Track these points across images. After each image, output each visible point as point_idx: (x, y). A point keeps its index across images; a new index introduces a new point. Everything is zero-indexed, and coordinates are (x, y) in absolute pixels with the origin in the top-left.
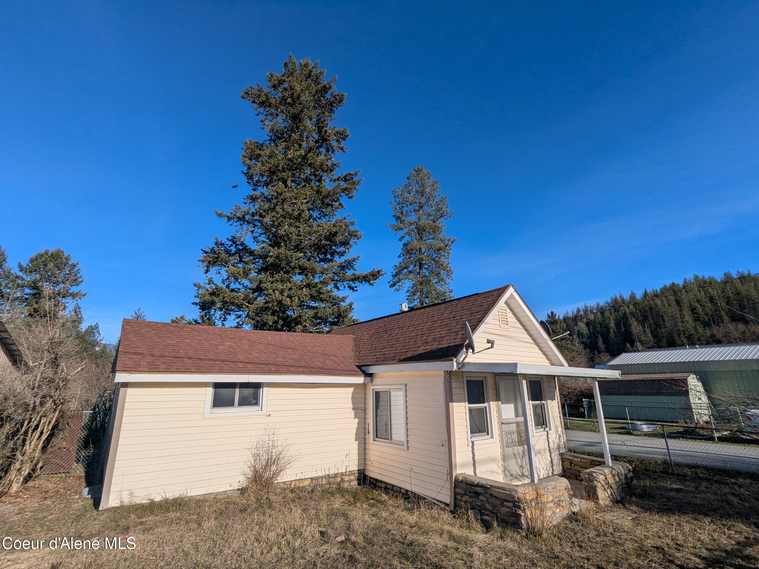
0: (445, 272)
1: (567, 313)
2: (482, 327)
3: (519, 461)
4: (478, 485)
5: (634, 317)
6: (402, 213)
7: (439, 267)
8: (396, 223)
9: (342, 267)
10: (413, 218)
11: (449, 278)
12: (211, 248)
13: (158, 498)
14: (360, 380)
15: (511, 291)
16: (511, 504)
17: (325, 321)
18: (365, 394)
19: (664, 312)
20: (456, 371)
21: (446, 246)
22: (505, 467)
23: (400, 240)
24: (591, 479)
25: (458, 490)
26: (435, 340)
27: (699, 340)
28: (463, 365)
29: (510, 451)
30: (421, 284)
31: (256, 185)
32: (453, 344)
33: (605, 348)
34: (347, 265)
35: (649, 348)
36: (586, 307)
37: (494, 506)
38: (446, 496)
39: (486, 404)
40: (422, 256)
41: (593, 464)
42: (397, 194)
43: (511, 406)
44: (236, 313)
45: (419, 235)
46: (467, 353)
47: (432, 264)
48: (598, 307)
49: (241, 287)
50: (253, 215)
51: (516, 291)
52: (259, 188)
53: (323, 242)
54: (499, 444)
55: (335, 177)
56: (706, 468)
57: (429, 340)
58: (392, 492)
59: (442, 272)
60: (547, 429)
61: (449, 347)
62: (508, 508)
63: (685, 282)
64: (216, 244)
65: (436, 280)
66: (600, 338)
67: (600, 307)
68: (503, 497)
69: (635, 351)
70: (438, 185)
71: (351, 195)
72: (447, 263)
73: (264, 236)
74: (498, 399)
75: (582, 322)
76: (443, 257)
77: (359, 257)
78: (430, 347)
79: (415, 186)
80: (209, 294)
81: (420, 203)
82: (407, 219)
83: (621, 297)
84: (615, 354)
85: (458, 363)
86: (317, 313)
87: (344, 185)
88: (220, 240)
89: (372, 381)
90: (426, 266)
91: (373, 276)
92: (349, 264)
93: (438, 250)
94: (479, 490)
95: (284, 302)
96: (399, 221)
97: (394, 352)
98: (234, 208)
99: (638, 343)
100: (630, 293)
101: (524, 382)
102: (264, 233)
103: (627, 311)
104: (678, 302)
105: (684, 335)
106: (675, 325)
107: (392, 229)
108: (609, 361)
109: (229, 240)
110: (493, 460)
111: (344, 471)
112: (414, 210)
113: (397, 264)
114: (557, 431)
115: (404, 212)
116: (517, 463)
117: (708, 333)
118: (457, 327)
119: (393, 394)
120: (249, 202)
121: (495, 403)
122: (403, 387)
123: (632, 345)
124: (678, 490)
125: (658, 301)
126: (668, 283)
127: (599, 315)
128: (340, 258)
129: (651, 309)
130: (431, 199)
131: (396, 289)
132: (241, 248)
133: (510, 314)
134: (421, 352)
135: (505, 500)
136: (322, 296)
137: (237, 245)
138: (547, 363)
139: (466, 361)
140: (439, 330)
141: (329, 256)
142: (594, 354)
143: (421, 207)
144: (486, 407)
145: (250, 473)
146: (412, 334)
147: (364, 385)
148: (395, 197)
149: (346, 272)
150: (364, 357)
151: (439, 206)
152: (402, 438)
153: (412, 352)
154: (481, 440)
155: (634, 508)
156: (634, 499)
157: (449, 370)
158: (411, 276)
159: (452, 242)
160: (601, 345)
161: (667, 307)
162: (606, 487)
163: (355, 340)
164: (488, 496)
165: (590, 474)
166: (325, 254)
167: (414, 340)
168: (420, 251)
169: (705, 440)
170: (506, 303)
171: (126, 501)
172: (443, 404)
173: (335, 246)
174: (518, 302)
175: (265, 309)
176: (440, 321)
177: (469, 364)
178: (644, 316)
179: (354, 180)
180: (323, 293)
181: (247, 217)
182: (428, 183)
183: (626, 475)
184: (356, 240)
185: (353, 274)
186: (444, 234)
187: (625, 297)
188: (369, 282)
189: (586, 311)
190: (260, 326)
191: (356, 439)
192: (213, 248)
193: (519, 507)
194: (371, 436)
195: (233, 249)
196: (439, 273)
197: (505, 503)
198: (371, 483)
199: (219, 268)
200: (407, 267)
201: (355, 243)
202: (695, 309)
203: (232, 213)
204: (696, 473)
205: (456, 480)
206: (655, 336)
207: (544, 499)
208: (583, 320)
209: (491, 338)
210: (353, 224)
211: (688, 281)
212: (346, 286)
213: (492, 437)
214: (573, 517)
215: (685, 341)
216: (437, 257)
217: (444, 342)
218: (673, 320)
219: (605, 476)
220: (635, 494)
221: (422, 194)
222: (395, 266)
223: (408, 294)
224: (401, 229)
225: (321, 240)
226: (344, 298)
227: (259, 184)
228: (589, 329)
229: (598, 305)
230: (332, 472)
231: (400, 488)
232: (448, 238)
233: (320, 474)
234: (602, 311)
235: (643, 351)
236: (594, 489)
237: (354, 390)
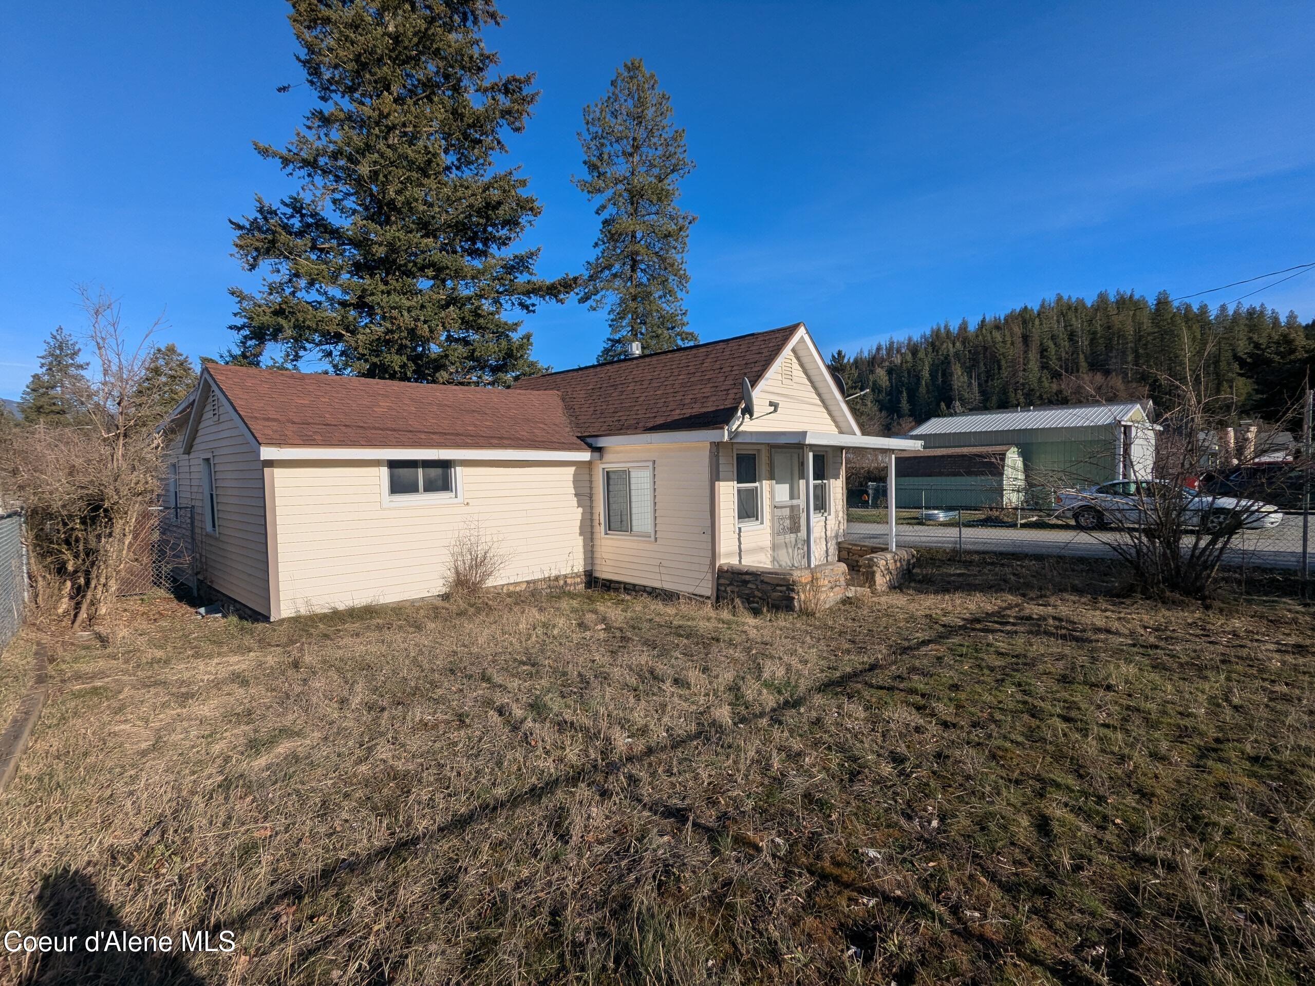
0: (676, 278)
1: (861, 352)
2: (762, 384)
3: (790, 551)
4: (747, 573)
5: (959, 361)
6: (600, 157)
7: (666, 269)
8: (588, 178)
9: (510, 269)
10: (621, 168)
11: (681, 290)
12: (251, 218)
13: (341, 607)
14: (585, 456)
15: (801, 332)
16: (785, 588)
17: (481, 364)
18: (591, 475)
19: (1003, 354)
20: (727, 442)
21: (681, 229)
22: (774, 557)
23: (597, 213)
24: (871, 564)
25: (722, 581)
26: (695, 401)
27: (1041, 397)
28: (737, 434)
29: (780, 539)
30: (634, 299)
31: (328, 88)
32: (722, 407)
33: (910, 410)
34: (518, 263)
35: (971, 410)
36: (892, 343)
37: (764, 592)
38: (707, 588)
39: (757, 484)
40: (637, 247)
41: (874, 550)
42: (591, 116)
43: (787, 486)
44: (323, 347)
45: (632, 204)
46: (743, 418)
47: (654, 262)
48: (909, 344)
49: (322, 299)
50: (335, 156)
51: (808, 332)
52: (333, 95)
53: (474, 219)
54: (769, 531)
55: (486, 84)
56: (995, 553)
57: (687, 401)
58: (634, 593)
59: (671, 278)
60: (826, 514)
61: (717, 411)
62: (781, 592)
63: (1042, 306)
64: (261, 211)
65: (661, 293)
66: (905, 394)
67: (912, 343)
68: (775, 582)
69: (951, 415)
70: (668, 104)
71: (517, 124)
72: (680, 261)
73: (353, 198)
74: (771, 477)
75: (882, 368)
76: (673, 251)
77: (539, 250)
78: (690, 411)
79: (626, 101)
80: (272, 312)
81: (634, 139)
82: (611, 172)
83: (946, 327)
84: (921, 419)
85: (730, 432)
86: (474, 350)
87: (504, 101)
88: (267, 204)
89: (601, 458)
90: (643, 266)
91: (565, 288)
92: (521, 263)
93: (666, 236)
94: (747, 577)
95: (419, 332)
96: (596, 174)
97: (635, 417)
98: (295, 139)
99: (958, 403)
100: (960, 321)
101: (811, 455)
102: (355, 193)
103: (952, 350)
104: (1026, 339)
105: (1022, 390)
106: (1014, 375)
107: (583, 190)
108: (912, 429)
109: (286, 205)
110: (762, 549)
111: (569, 571)
112: (624, 153)
113: (592, 260)
114: (837, 516)
115: (606, 157)
116: (788, 552)
117: (1055, 387)
118: (727, 383)
119: (633, 474)
120: (316, 125)
121: (768, 482)
122: (650, 464)
123: (949, 403)
124: (959, 575)
125: (997, 335)
126: (1018, 307)
127: (909, 357)
128: (499, 249)
129: (985, 349)
130: (657, 134)
131: (591, 307)
132: (310, 220)
133: (796, 365)
134: (677, 417)
135: (778, 585)
136: (481, 321)
137: (303, 216)
138: (834, 430)
139: (741, 429)
140: (700, 387)
141: (479, 245)
142: (892, 419)
143: (636, 148)
144: (757, 488)
145: (451, 576)
146: (658, 392)
147: (589, 464)
148: (588, 123)
149: (516, 278)
150: (587, 425)
151: (670, 148)
152: (650, 529)
153: (664, 418)
154: (749, 527)
155: (911, 592)
156: (913, 584)
157: (717, 440)
158: (618, 283)
159: (690, 223)
160: (905, 405)
161: (1008, 345)
162: (885, 572)
163: (563, 400)
164: (758, 583)
165: (871, 559)
166: (473, 240)
167: (663, 400)
168: (634, 236)
169: (1007, 527)
170: (794, 350)
171: (303, 611)
172: (707, 483)
173: (494, 225)
174: (808, 348)
175: (385, 342)
176: (699, 374)
177: (745, 433)
178: (974, 360)
179: (524, 93)
180: (483, 316)
181: (322, 161)
182: (652, 97)
183: (909, 561)
184: (531, 218)
185: (529, 282)
186: (676, 206)
187: (951, 329)
188: (556, 297)
189: (890, 349)
190: (378, 371)
191: (581, 534)
192: (256, 219)
193: (793, 590)
194: (600, 530)
195: (296, 223)
196: (667, 280)
197: (778, 588)
198: (604, 585)
199: (277, 260)
200: (609, 267)
201: (530, 222)
202: (1046, 350)
203: (290, 151)
204: (984, 558)
205: (721, 571)
206: (983, 392)
207: (821, 582)
208: (884, 364)
209: (775, 399)
210: (523, 183)
211: (1046, 304)
212: (516, 303)
213: (762, 523)
214: (846, 601)
215: (1022, 400)
216: (662, 249)
217: (710, 404)
218: (1013, 367)
219: (886, 561)
220: (915, 581)
221: (639, 119)
222: (588, 263)
223: (612, 317)
224: (599, 191)
225: (470, 216)
226: (516, 324)
227: (333, 87)
228: (890, 380)
229: (910, 339)
230: (554, 573)
231: (644, 586)
232: (683, 214)
233: (538, 576)
234: (914, 350)
235: (963, 414)
236: (873, 573)
237: (575, 471)
